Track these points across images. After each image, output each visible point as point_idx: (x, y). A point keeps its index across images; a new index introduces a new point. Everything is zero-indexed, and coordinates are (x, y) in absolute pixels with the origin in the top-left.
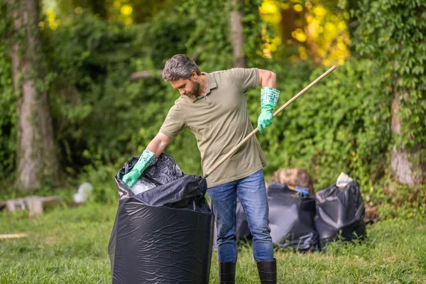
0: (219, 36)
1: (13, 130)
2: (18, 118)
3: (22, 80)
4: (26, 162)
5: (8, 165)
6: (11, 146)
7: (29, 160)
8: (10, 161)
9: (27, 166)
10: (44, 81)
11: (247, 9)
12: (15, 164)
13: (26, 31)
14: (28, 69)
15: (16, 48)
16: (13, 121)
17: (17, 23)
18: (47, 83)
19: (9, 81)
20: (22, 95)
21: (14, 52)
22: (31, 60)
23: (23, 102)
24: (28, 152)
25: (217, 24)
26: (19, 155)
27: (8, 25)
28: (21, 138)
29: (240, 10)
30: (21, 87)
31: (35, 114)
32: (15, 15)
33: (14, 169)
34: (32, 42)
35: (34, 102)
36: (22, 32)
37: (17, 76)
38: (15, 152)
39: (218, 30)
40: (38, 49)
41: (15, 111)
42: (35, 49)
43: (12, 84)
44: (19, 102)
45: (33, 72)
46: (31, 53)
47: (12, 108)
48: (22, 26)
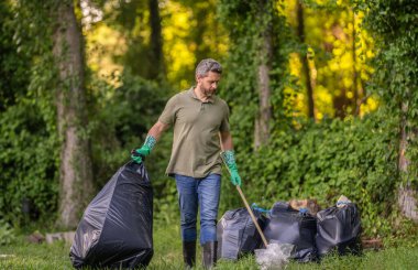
0: (248, 88)
1: (56, 173)
2: (61, 162)
3: (66, 126)
4: (67, 203)
5: (50, 205)
6: (54, 187)
7: (70, 201)
8: (53, 202)
9: (68, 207)
10: (86, 129)
11: (274, 64)
12: (56, 205)
13: (71, 81)
14: (72, 116)
15: (62, 97)
16: (57, 164)
17: (63, 75)
18: (89, 131)
19: (54, 127)
20: (65, 141)
21: (59, 100)
22: (75, 108)
23: (66, 146)
24: (70, 193)
25: (247, 77)
26: (62, 196)
27: (55, 76)
28: (63, 180)
29: (268, 64)
30: (65, 134)
31: (77, 158)
32: (62, 67)
33: (56, 210)
34: (76, 92)
35: (76, 147)
36: (67, 82)
37: (61, 124)
38: (57, 194)
39: (247, 82)
40: (82, 98)
41: (58, 155)
42: (79, 98)
43: (57, 129)
44: (63, 146)
45: (75, 119)
46: (75, 103)
47: (56, 153)
48: (68, 77)
